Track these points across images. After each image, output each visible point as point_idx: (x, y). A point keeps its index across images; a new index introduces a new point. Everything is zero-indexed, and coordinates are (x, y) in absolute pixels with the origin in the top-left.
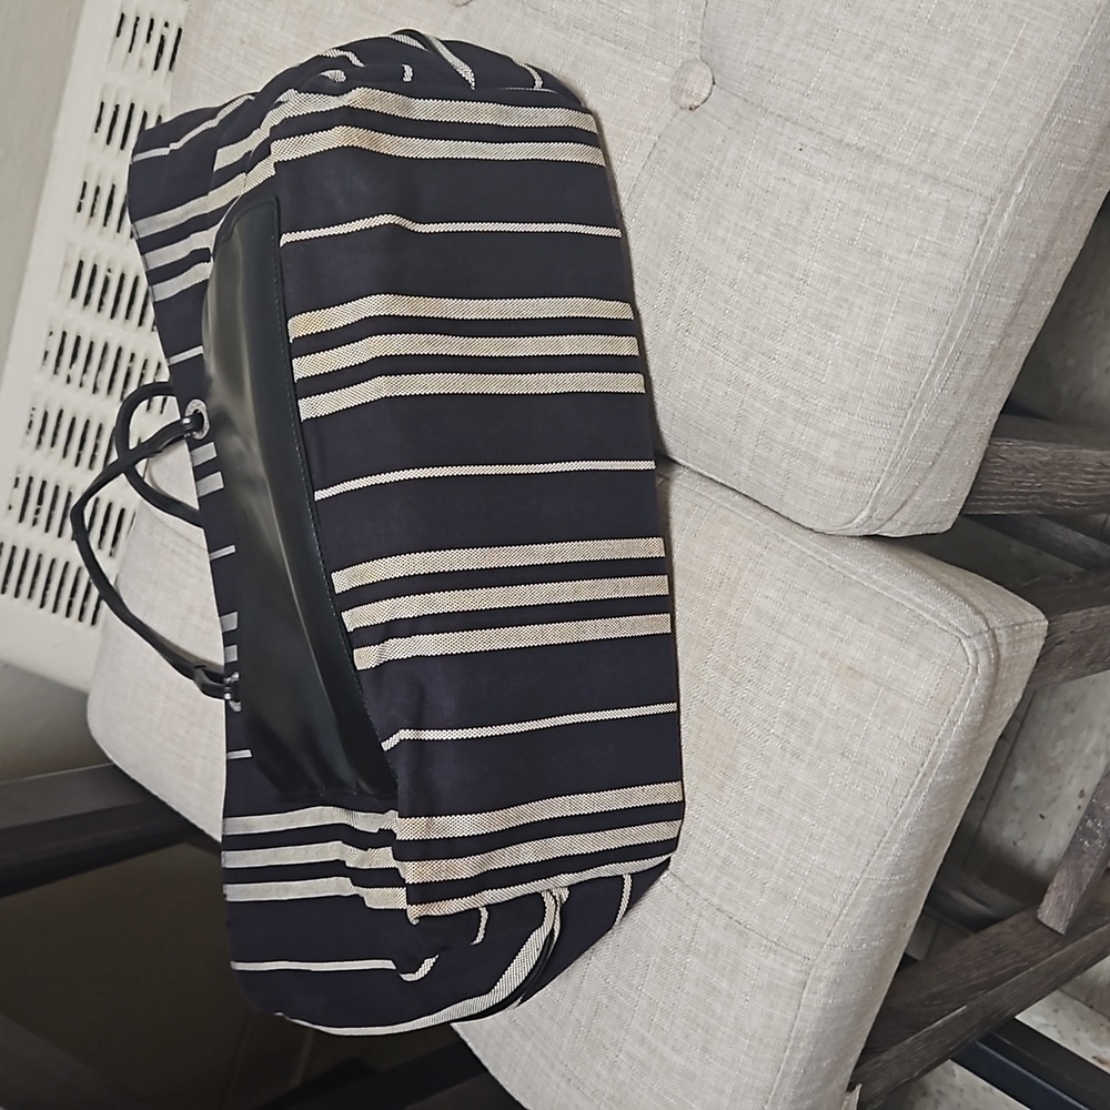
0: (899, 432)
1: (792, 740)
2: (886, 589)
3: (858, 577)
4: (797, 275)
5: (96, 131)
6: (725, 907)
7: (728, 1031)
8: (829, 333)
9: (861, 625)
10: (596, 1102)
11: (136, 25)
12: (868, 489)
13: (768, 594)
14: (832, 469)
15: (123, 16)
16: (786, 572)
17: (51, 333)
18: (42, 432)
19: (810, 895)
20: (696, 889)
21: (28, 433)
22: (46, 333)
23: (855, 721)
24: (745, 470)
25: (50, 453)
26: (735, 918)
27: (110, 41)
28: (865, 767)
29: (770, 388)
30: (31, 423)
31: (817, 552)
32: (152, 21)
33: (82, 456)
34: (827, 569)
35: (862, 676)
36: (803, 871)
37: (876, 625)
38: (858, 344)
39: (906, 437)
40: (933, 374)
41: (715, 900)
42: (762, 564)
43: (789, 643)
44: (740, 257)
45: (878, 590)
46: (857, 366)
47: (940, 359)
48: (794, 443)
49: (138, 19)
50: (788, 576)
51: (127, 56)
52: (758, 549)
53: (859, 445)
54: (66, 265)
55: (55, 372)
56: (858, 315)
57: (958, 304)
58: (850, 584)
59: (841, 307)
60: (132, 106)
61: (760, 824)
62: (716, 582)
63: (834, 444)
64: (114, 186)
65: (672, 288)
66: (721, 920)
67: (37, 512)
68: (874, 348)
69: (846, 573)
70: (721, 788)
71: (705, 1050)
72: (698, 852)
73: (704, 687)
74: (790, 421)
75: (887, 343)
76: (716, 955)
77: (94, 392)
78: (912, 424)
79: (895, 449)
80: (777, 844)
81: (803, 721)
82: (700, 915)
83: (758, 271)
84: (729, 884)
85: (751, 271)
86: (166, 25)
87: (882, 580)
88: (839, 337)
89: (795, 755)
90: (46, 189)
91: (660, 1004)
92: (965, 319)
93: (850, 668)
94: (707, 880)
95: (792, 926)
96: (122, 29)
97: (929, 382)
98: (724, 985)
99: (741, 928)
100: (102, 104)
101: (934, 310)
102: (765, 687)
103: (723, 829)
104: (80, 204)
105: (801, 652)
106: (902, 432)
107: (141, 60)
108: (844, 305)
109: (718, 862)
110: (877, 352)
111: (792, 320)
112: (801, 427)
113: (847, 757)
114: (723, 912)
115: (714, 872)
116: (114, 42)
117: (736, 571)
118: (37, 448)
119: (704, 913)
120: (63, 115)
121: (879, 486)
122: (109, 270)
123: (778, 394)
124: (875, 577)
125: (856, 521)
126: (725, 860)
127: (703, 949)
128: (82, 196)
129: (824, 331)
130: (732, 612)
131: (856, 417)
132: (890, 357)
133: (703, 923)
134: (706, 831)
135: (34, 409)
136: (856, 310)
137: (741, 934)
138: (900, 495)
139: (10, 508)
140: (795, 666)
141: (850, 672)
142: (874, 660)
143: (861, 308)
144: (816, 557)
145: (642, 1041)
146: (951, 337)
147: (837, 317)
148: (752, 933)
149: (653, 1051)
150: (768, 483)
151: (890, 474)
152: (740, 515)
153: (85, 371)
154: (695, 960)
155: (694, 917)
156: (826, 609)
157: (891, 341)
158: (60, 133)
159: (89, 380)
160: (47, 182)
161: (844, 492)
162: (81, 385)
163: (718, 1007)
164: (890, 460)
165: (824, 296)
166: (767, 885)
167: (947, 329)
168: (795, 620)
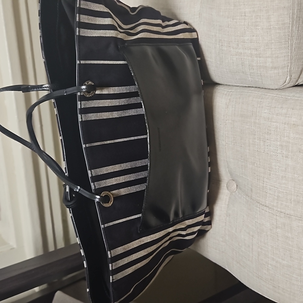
0: (288, 49)
1: (284, 153)
2: (299, 97)
3: (291, 97)
4: (243, 15)
6: (282, 211)
8: (257, 27)
9: (293, 110)
10: (267, 282)
12: (286, 70)
13: (265, 112)
14: (272, 68)
16: (269, 103)
20: (273, 208)
23: (300, 140)
24: (250, 79)
26: (286, 213)
29: (247, 51)
31: (277, 94)
34: (281, 98)
35: (298, 126)
36: (300, 192)
37: (298, 109)
38: (266, 27)
39: (291, 49)
40: (292, 27)
41: (279, 210)
42: (262, 104)
43: (275, 123)
44: (228, 18)
45: (297, 98)
46: (268, 33)
47: (293, 21)
48: (259, 64)
50: (270, 104)
52: (260, 100)
53: (277, 57)
56: (263, 18)
57: (292, 2)
58: (288, 100)
59: (257, 18)
61: (284, 182)
62: (251, 114)
63: (269, 60)
65: (215, 35)
66: (282, 215)
68: (271, 26)
69: (287, 97)
70: (270, 175)
71: (291, 257)
73: (257, 146)
74: (255, 59)
75: (274, 23)
76: (284, 226)
78: (292, 45)
79: (289, 54)
80: (290, 186)
81: (285, 146)
82: (276, 216)
83: (233, 20)
84: (281, 203)
85: (231, 20)
87: (298, 95)
88: (260, 27)
89: (287, 157)
91: (274, 247)
92: (296, 6)
93: (294, 125)
94: (275, 204)
97: (292, 30)
98: (290, 235)
99: (289, 216)
101: (284, 7)
102: (272, 139)
103: (274, 187)
105: (279, 125)
106: (289, 49)
108: (258, 17)
109: (276, 198)
110: (272, 27)
111: (246, 29)
112: (259, 59)
113: (301, 152)
114: (282, 212)
115: (276, 201)
117: (255, 109)
119: (277, 215)
121: (289, 68)
123: (249, 52)
124: (296, 95)
125: (287, 81)
126: (278, 196)
127: (280, 226)
129: (255, 28)
130: (257, 121)
131: (273, 49)
132: (276, 27)
133: (278, 218)
136: (262, 17)
137: (289, 218)
138: (298, 68)
140: (278, 130)
141: (294, 126)
142: (300, 120)
143: (263, 16)
144: (277, 96)
145: (273, 259)
146: (293, 14)
147: (257, 22)
148: (292, 216)
149: (277, 262)
150: (257, 80)
151: (291, 63)
152: (253, 93)
154: (279, 230)
155: (275, 217)
156: (282, 110)
157: (275, 22)
161: (279, 73)
163: (290, 243)
164: (289, 58)
165: (252, 17)
166: (292, 200)
167: (291, 11)
168: (274, 116)
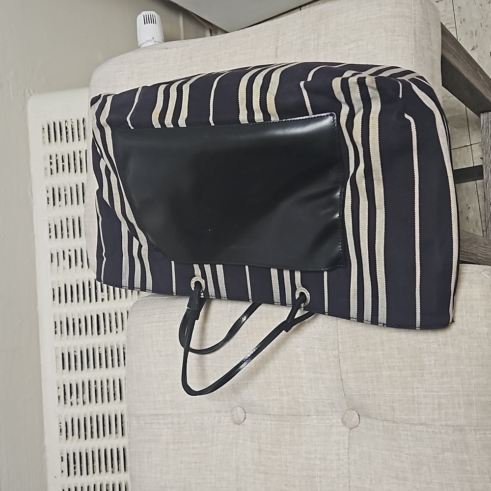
1: (440, 340)
5: (54, 300)
6: (449, 423)
7: (478, 476)
11: (58, 256)
15: (52, 254)
17: (59, 388)
18: (67, 432)
19: (479, 398)
20: (433, 423)
21: (61, 435)
22: (57, 388)
25: (73, 439)
26: (456, 425)
27: (50, 265)
28: (473, 334)
30: (61, 429)
32: (64, 252)
33: (87, 434)
36: (471, 389)
41: (444, 423)
49: (58, 253)
51: (58, 268)
54: (57, 357)
55: (65, 403)
60: (65, 285)
61: (445, 380)
64: (67, 318)
66: (450, 430)
67: (75, 468)
70: (423, 376)
72: (427, 408)
76: (456, 445)
77: (84, 404)
80: (456, 384)
84: (446, 413)
86: (70, 250)
89: (445, 345)
90: (40, 331)
91: (444, 482)
94: (436, 417)
95: (479, 415)
96: (53, 259)
98: (466, 456)
99: (460, 428)
100: (53, 289)
103: (431, 392)
104: (55, 330)
107: (64, 267)
109: (436, 406)
113: (464, 334)
114: (449, 426)
115: (437, 411)
116: (51, 265)
118: (67, 439)
119: (442, 431)
120: (39, 300)
122: (75, 352)
126: (439, 404)
127: (449, 447)
128: (56, 328)
133: (444, 436)
134: (425, 397)
135: (60, 423)
137: (461, 430)
139: (62, 472)
148: (465, 427)
153: (77, 397)
154: (449, 453)
155: (439, 436)
158: (39, 308)
159: (80, 400)
160: (40, 328)
162: (77, 404)
163: (468, 468)
166: (461, 404)
